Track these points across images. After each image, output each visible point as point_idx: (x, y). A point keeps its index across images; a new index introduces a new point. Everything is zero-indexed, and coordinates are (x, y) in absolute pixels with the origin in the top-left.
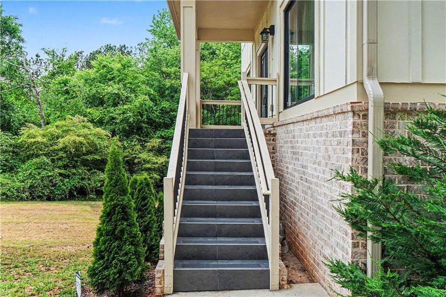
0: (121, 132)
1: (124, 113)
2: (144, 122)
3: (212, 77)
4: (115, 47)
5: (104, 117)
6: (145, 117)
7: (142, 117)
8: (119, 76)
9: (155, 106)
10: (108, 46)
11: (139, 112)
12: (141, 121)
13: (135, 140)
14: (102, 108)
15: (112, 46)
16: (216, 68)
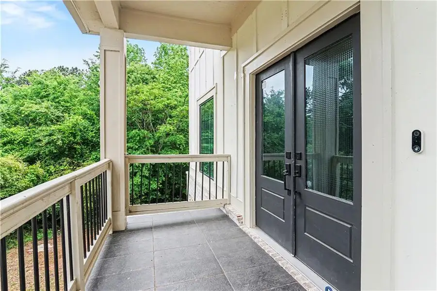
0: (47, 156)
1: (50, 135)
2: (77, 143)
3: (152, 100)
4: (68, 69)
5: (27, 138)
6: (78, 138)
7: (75, 138)
8: (53, 93)
9: (92, 126)
10: (60, 67)
11: (71, 133)
12: (73, 143)
13: (65, 163)
14: (27, 128)
15: (64, 67)
16: (156, 91)
